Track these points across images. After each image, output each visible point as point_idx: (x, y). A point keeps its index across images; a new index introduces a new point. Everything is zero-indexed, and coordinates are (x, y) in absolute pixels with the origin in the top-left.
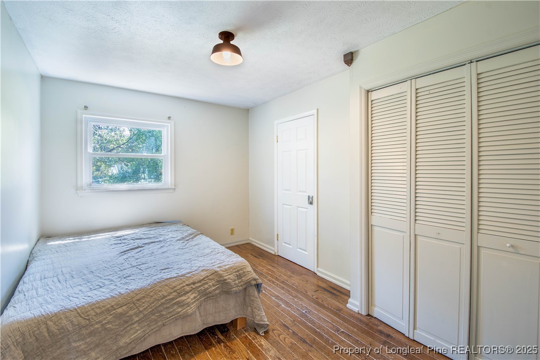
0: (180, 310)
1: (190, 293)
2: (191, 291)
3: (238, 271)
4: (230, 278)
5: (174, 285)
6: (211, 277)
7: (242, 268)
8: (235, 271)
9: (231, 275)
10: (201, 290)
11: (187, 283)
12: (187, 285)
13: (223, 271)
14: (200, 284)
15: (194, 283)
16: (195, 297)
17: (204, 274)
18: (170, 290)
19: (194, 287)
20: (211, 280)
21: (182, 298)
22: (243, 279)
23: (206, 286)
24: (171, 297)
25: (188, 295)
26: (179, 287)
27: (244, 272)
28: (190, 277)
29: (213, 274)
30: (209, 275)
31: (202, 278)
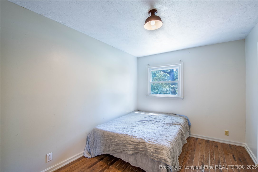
0: (126, 150)
1: (131, 145)
2: (131, 144)
3: (157, 149)
4: (150, 150)
5: (127, 138)
6: (142, 143)
7: (160, 148)
8: (155, 148)
9: (152, 149)
10: (136, 147)
11: (131, 140)
12: (131, 141)
13: (149, 144)
14: (136, 144)
15: (133, 142)
16: (132, 148)
17: (140, 140)
18: (125, 139)
19: (133, 143)
20: (141, 145)
21: (128, 145)
22: (159, 155)
23: (138, 146)
24: (124, 142)
25: (130, 145)
26: (128, 140)
27: (160, 152)
28: (134, 138)
29: (143, 142)
30: (141, 142)
31: (137, 141)
